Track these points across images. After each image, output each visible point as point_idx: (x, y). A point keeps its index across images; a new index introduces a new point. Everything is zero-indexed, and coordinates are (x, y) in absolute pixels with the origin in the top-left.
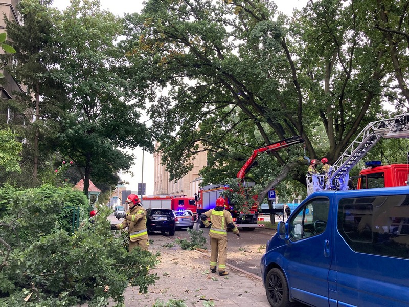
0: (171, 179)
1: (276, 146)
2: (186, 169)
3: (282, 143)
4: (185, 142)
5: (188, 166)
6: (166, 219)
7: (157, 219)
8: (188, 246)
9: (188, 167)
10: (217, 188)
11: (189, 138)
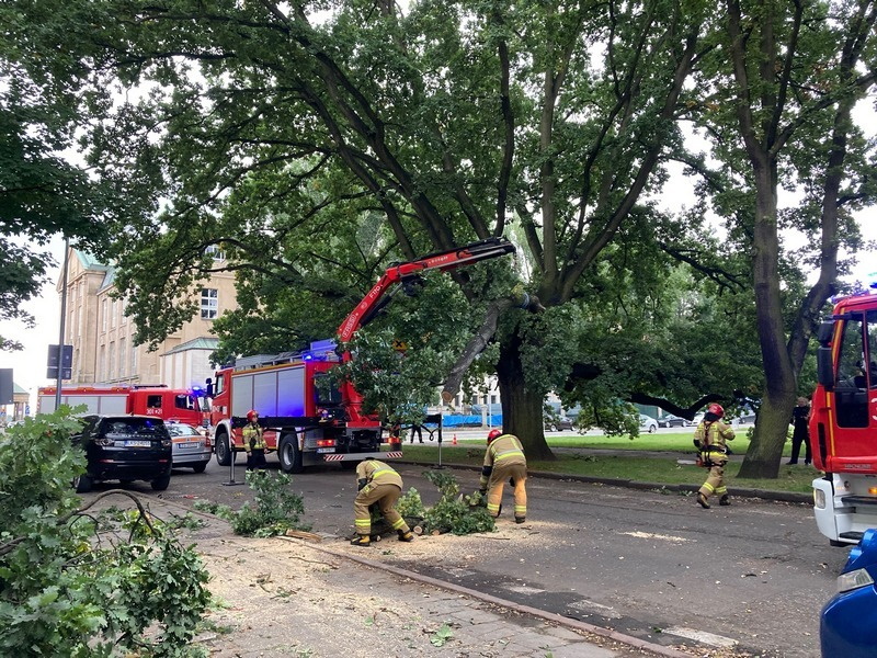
0: (139, 341)
1: (445, 261)
2: (176, 315)
3: (461, 253)
4: (182, 241)
5: (184, 307)
6: (148, 444)
7: (119, 446)
8: (256, 525)
9: (181, 311)
10: (279, 363)
11: (194, 233)
